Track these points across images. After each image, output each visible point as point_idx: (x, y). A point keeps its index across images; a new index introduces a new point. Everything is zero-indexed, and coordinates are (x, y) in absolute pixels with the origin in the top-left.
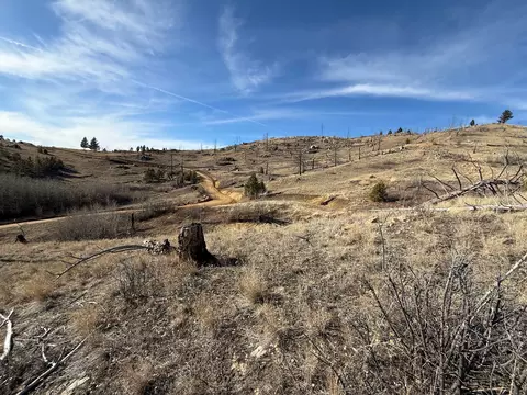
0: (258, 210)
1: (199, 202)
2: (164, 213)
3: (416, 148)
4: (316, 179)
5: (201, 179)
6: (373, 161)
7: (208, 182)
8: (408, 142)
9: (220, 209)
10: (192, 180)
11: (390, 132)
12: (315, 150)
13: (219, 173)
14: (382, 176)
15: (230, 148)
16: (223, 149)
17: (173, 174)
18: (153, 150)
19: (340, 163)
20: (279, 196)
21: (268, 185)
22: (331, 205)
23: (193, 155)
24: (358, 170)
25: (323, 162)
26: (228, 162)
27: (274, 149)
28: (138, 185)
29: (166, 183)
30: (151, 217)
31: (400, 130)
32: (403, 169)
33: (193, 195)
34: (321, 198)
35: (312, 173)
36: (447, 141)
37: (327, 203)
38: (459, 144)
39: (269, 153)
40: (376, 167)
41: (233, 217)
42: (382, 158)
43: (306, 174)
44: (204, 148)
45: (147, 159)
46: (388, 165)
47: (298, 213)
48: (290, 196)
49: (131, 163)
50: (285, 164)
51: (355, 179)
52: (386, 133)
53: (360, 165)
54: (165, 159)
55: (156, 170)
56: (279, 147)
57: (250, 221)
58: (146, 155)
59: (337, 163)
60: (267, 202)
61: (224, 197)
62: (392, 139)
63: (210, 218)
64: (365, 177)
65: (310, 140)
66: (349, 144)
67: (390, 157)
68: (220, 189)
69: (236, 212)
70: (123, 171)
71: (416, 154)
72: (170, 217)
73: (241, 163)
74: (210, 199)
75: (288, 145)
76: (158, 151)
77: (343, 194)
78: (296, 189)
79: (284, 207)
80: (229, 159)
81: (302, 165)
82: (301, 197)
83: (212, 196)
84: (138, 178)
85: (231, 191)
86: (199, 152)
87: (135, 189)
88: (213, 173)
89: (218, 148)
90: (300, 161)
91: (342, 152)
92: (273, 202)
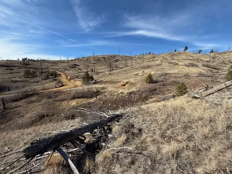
0: (89, 91)
1: (56, 87)
2: (31, 95)
3: (158, 60)
4: (118, 73)
5: (60, 75)
6: (142, 65)
7: (64, 76)
8: (154, 58)
9: (67, 91)
10: (54, 76)
11: (146, 54)
12: (117, 61)
13: (70, 72)
14: (147, 71)
15: (76, 60)
16: (72, 60)
17: (42, 73)
18: (32, 60)
19: (128, 66)
20: (101, 82)
21: (95, 77)
22: (127, 86)
23: (55, 63)
24: (136, 69)
25: (121, 66)
26: (75, 66)
27: (98, 60)
28: (19, 79)
29: (38, 78)
30: (21, 99)
31: (150, 53)
32: (155, 68)
33: (53, 84)
34: (122, 83)
35: (116, 71)
36: (168, 57)
37: (125, 85)
38: (172, 58)
39: (95, 62)
40: (144, 68)
41: (74, 96)
42: (146, 64)
43: (113, 71)
44: (62, 59)
45: (26, 65)
46: (148, 67)
47: (111, 91)
48: (107, 82)
49: (16, 67)
50: (103, 67)
51: (136, 73)
52: (145, 54)
53: (137, 67)
54: (37, 65)
55: (31, 70)
56: (100, 59)
57: (84, 97)
58: (26, 63)
59: (127, 66)
60: (94, 86)
61: (72, 84)
62: (148, 56)
63: (60, 97)
64: (140, 73)
65: (114, 56)
66: (131, 58)
67: (149, 64)
68: (69, 80)
69: (76, 92)
70: (9, 71)
71: (158, 62)
72: (34, 98)
73: (81, 67)
74: (63, 86)
75: (105, 58)
76: (34, 61)
77: (132, 80)
78: (109, 78)
79: (103, 88)
80: (75, 65)
81: (111, 68)
82: (112, 82)
83: (65, 84)
84: (19, 75)
85: (76, 81)
86: (59, 61)
87: (16, 82)
88: (67, 72)
89: (70, 59)
90: (110, 66)
91: (128, 62)
92: (97, 86)
